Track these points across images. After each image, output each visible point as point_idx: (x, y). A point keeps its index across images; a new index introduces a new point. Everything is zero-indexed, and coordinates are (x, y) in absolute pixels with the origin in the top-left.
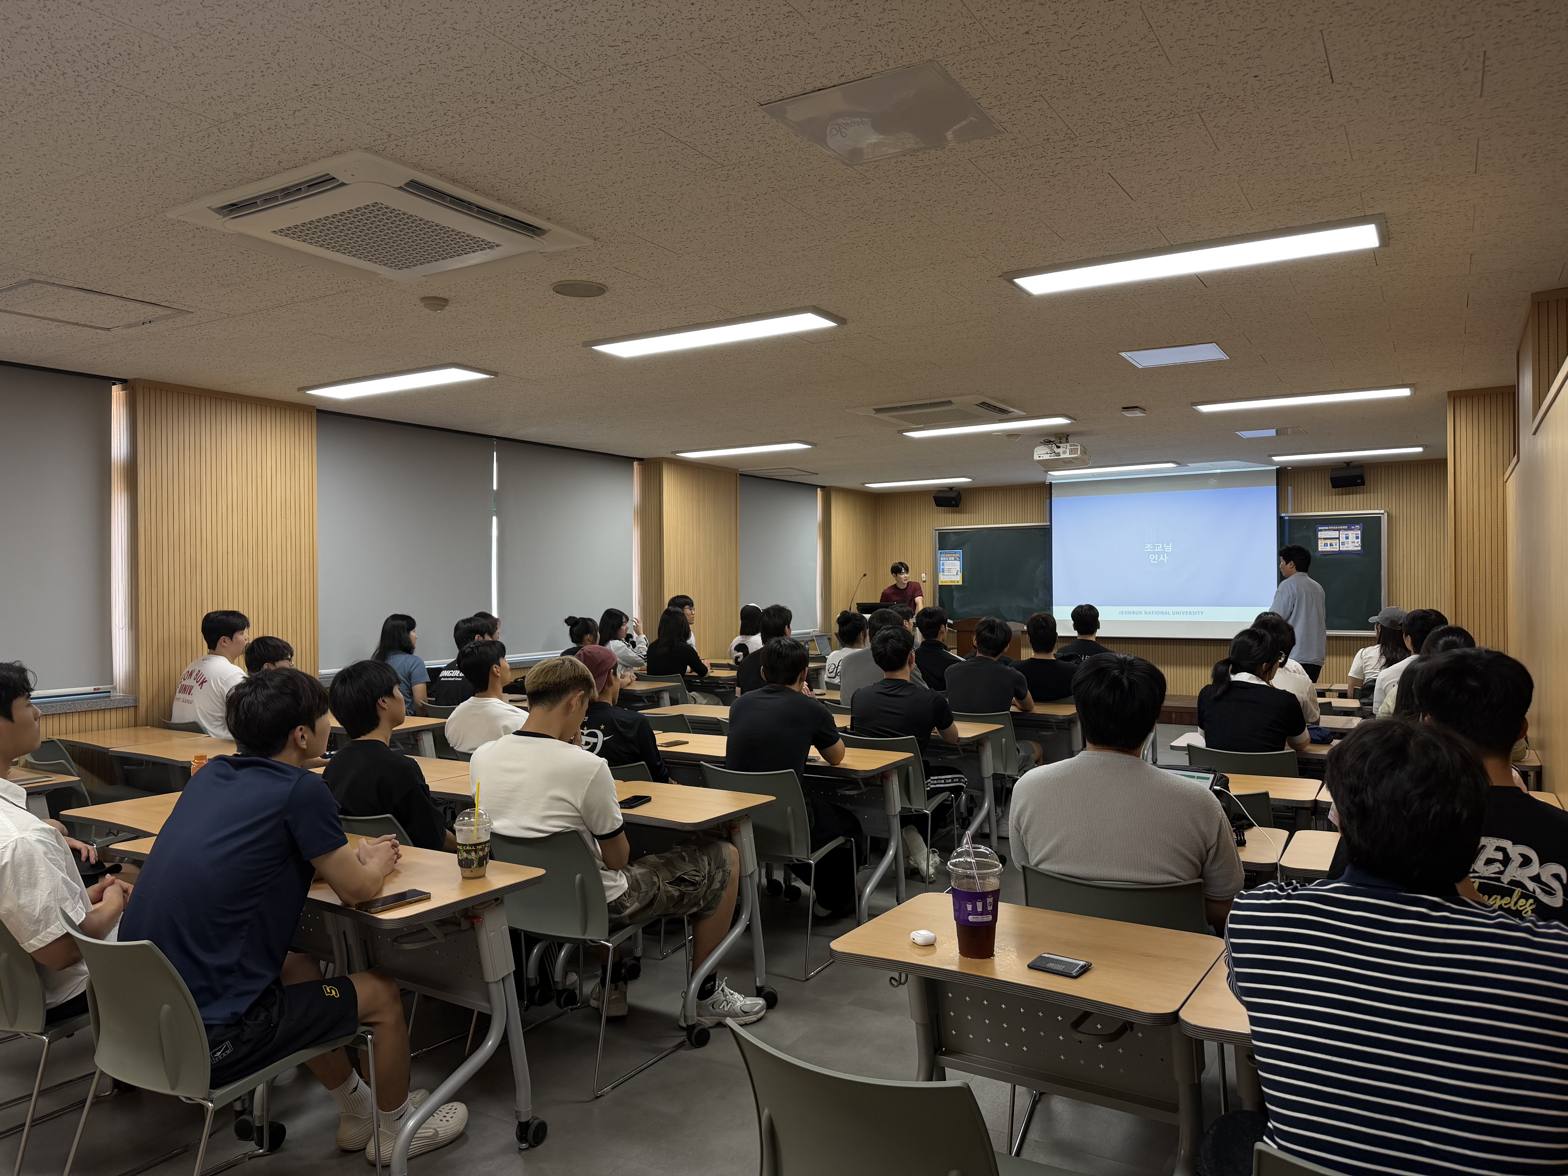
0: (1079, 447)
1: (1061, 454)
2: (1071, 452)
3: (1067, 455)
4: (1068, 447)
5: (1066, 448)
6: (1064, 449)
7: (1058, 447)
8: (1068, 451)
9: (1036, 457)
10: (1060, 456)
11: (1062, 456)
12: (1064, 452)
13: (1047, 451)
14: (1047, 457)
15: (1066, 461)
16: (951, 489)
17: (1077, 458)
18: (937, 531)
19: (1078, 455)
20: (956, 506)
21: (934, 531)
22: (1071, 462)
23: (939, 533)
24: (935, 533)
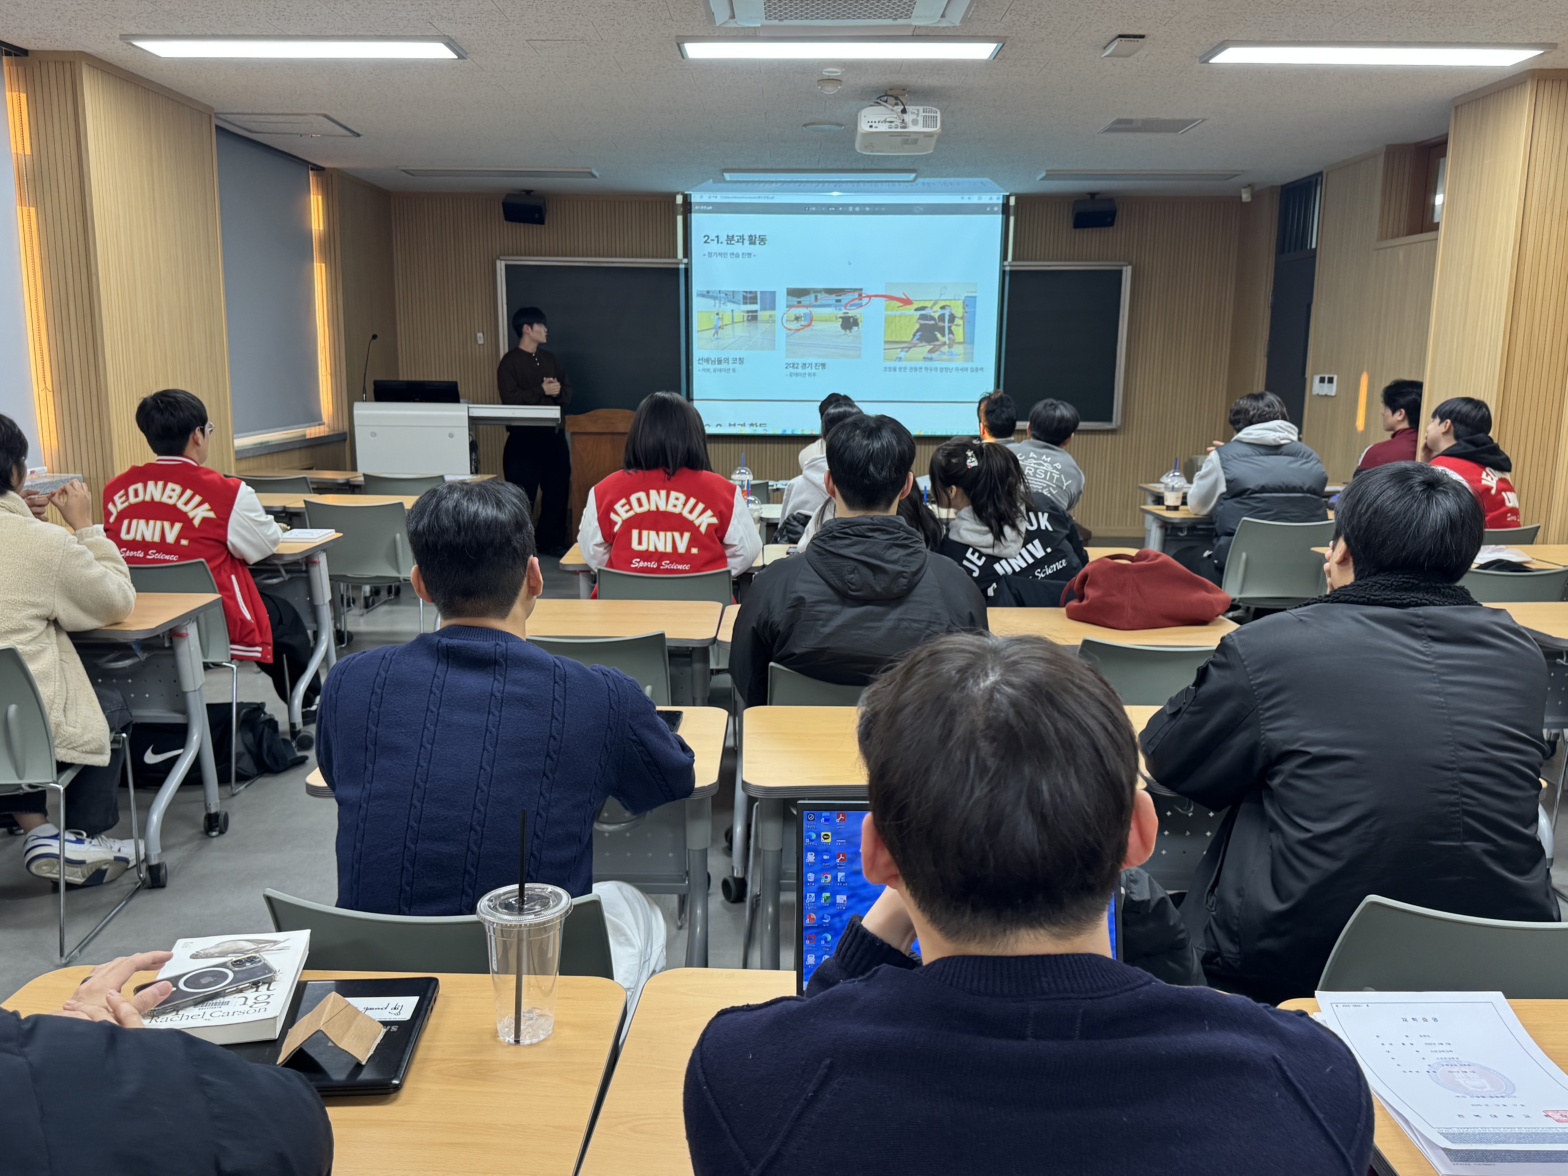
0: (939, 115)
1: (910, 124)
2: (926, 122)
3: (919, 128)
4: (922, 113)
5: (918, 115)
6: (915, 117)
7: (904, 111)
8: (920, 119)
9: (864, 127)
10: (905, 127)
11: (912, 128)
12: (915, 122)
13: (887, 116)
14: (883, 128)
15: (909, 139)
16: (528, 192)
17: (929, 135)
18: (503, 263)
19: (937, 129)
20: (541, 221)
21: (498, 262)
22: (915, 141)
23: (507, 266)
24: (501, 266)
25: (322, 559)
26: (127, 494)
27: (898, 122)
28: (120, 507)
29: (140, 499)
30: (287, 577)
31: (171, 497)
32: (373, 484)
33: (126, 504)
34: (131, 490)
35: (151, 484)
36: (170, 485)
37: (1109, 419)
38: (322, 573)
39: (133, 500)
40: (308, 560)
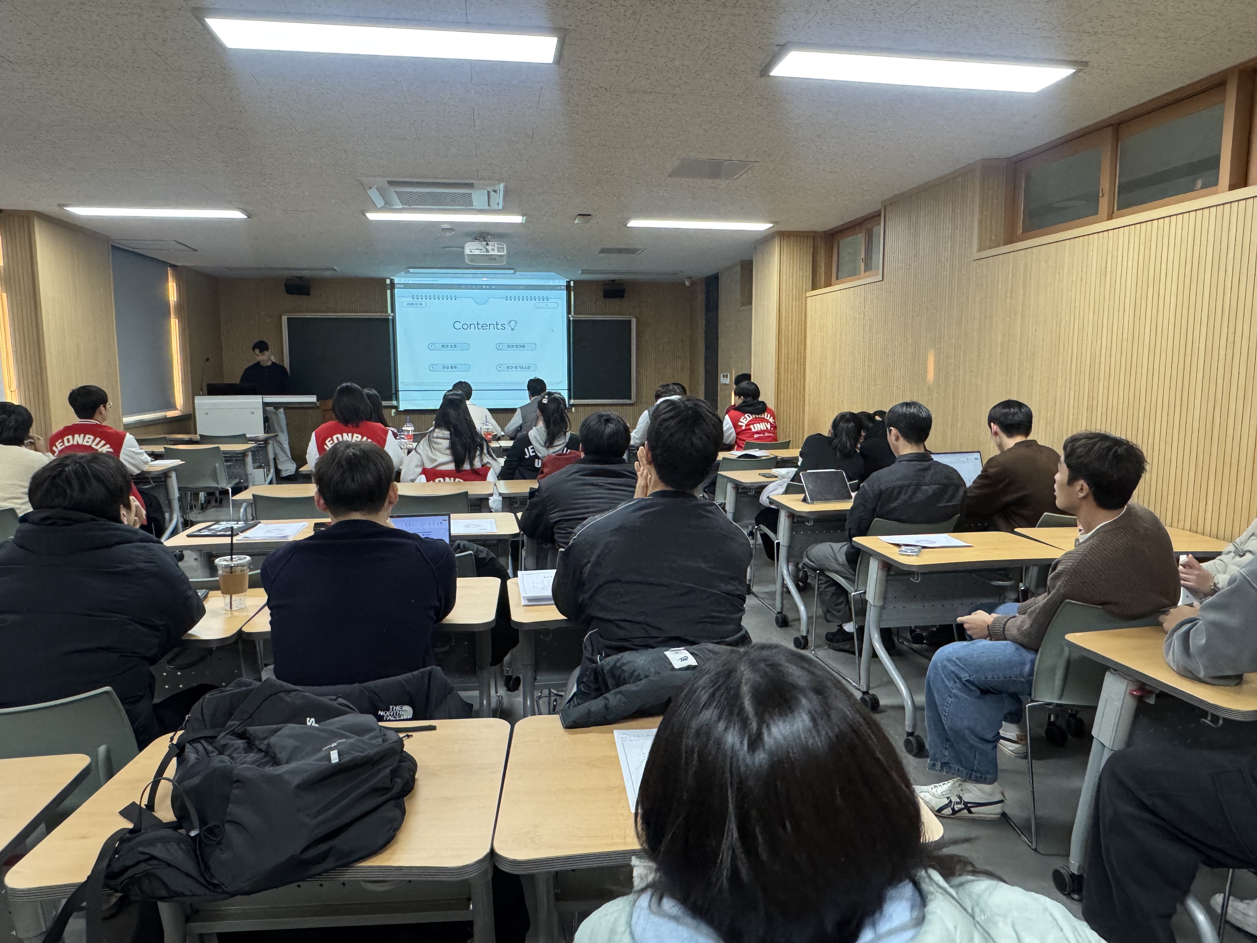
0: (505, 246)
1: (490, 250)
2: (499, 249)
3: (496, 253)
4: (496, 245)
6: (493, 247)
7: (487, 244)
8: (496, 249)
9: (467, 251)
10: (488, 252)
11: (491, 253)
12: (493, 250)
13: (479, 247)
14: (477, 252)
15: (492, 258)
16: (300, 278)
17: (502, 256)
18: (286, 317)
19: (505, 253)
20: (308, 294)
21: (283, 316)
22: (495, 259)
23: (288, 319)
24: (284, 319)
25: (174, 475)
26: (63, 442)
27: (485, 250)
28: (60, 448)
29: (71, 443)
30: (154, 485)
31: (87, 442)
32: (205, 439)
33: (63, 447)
34: (65, 439)
35: (76, 436)
36: (88, 436)
37: (629, 398)
38: (174, 483)
39: (67, 444)
40: (165, 474)
